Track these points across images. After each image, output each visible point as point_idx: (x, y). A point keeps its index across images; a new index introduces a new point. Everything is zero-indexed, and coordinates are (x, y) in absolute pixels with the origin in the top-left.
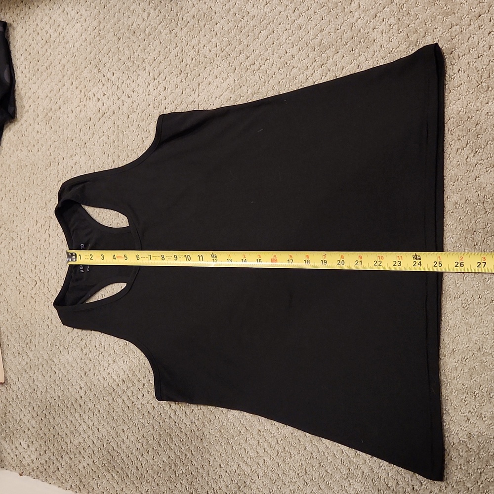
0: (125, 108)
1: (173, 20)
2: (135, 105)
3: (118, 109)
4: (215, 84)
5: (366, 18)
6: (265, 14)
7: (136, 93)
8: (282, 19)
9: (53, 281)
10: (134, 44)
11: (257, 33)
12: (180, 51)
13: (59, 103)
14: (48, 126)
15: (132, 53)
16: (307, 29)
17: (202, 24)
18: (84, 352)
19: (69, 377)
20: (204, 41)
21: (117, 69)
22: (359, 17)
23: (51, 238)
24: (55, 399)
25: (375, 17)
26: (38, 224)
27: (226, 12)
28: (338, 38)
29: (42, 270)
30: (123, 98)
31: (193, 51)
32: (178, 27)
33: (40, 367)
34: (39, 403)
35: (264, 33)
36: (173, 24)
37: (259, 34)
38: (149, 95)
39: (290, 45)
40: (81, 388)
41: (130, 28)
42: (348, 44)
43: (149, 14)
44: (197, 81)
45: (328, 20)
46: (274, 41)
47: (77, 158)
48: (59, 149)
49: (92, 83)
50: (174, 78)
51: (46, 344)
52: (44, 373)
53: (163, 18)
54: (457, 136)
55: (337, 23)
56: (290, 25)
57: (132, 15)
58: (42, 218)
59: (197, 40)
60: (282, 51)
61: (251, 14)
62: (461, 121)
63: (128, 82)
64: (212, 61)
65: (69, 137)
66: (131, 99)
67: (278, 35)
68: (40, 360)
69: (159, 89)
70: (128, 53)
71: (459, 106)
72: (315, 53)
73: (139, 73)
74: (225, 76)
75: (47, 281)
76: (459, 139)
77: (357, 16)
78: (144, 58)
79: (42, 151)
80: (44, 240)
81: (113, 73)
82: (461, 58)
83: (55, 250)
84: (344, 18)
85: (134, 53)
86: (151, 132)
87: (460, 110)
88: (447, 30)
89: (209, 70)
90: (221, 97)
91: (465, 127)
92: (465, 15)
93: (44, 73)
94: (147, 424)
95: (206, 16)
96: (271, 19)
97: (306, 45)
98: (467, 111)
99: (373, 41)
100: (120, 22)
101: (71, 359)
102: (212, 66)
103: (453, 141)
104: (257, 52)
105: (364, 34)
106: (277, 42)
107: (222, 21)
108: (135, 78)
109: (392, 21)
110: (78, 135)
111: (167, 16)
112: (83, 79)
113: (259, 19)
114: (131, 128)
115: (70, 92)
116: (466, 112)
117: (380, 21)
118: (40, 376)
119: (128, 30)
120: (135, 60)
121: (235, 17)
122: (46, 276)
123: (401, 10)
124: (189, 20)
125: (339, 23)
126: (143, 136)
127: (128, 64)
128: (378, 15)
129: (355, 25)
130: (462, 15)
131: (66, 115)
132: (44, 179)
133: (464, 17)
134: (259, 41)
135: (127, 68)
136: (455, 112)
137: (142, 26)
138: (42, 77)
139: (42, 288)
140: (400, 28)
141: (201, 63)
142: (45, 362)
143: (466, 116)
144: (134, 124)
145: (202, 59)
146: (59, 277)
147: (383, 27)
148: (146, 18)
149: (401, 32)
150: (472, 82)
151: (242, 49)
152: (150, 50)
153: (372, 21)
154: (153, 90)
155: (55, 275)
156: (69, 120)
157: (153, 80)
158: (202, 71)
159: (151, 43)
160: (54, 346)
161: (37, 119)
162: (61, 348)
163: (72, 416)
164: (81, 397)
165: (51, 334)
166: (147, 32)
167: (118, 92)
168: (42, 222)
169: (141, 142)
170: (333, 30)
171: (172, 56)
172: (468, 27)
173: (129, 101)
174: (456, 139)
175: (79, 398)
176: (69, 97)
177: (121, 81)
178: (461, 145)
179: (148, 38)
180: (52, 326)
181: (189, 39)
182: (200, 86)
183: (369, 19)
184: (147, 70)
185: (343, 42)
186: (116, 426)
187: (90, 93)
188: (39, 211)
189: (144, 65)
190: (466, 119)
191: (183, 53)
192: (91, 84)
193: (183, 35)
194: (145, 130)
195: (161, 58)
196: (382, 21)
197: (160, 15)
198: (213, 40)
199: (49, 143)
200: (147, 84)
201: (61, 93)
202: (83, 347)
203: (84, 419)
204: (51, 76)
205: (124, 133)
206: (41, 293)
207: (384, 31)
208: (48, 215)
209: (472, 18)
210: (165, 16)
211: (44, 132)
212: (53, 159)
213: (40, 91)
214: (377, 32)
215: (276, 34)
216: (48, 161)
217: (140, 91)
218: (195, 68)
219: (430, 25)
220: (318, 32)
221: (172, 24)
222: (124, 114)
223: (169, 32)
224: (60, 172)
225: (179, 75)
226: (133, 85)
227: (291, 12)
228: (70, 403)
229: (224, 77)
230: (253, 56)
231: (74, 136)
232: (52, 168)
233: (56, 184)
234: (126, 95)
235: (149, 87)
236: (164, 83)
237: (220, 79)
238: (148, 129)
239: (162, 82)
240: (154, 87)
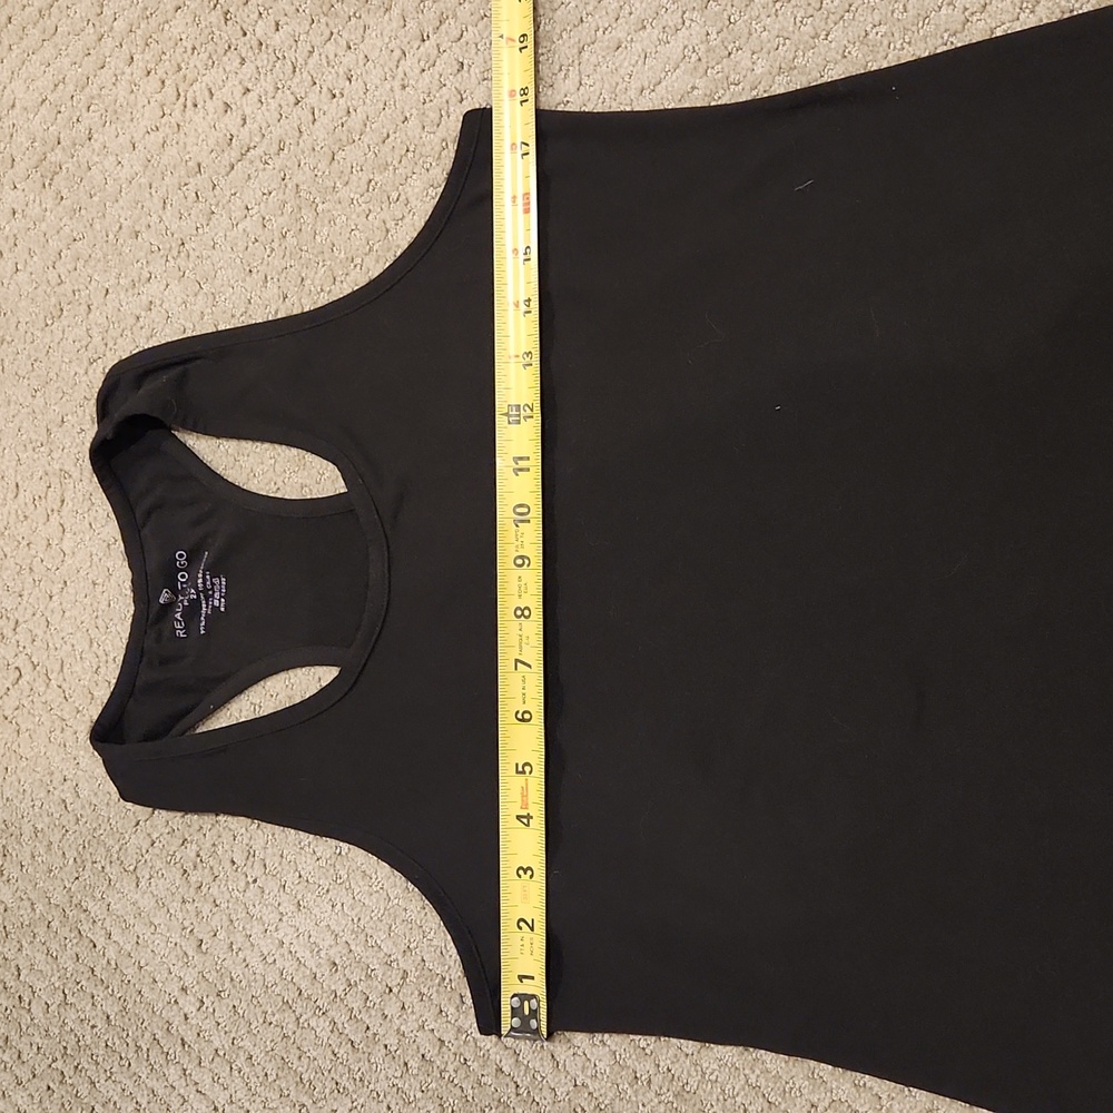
0: (320, 132)
2: (355, 121)
3: (297, 134)
4: (637, 47)
7: (357, 85)
9: (77, 668)
13: (85, 122)
14: (50, 192)
18: (193, 879)
19: (144, 956)
21: (290, 10)
23: (68, 535)
24: (93, 1027)
26: (21, 496)
29: (40, 632)
30: (312, 99)
33: (41, 930)
34: (38, 1040)
38: (404, 87)
40: (184, 989)
47: (154, 288)
48: (93, 263)
49: (204, 56)
51: (58, 862)
52: (54, 946)
58: (36, 478)
63: (330, 48)
65: (125, 223)
66: (342, 101)
68: (39, 907)
69: (439, 67)
73: (370, 20)
74: (672, 19)
75: (58, 667)
79: (29, 269)
80: (45, 543)
81: (277, 24)
83: (82, 573)
90: (659, 88)
93: (30, 30)
94: (419, 1095)
101: (147, 903)
108: (355, 37)
110: (155, 218)
112: (172, 43)
114: (344, 193)
115: (123, 85)
118: (40, 957)
122: (52, 652)
126: (383, 215)
131: (112, 159)
132: (41, 356)
138: (25, 42)
139: (42, 689)
142: (57, 913)
144: (354, 177)
146: (100, 653)
154: (417, 71)
155: (87, 647)
156: (125, 173)
157: (418, 42)
158: (590, 8)
160: (89, 865)
161: (10, 172)
162: (113, 871)
163: (153, 1075)
164: (186, 1019)
165: (76, 827)
167: (296, 80)
168: (32, 488)
169: (379, 234)
173: (335, 109)
175: (177, 1021)
176: (121, 100)
177: (304, 48)
180: (78, 805)
182: (585, 55)
186: (309, 1103)
187: (196, 86)
188: (23, 456)
192: (197, 61)
194: (394, 195)
199: (54, 244)
200: (397, 53)
201: (93, 89)
202: (189, 866)
203: (196, 1084)
204: (57, 39)
205: (320, 207)
206: (38, 705)
208: (57, 467)
211: (34, 211)
212: (70, 294)
213: (17, 85)
216: (53, 300)
217: (374, 77)
222: (318, 148)
224: (94, 333)
226: (349, 59)
228: (147, 1035)
229: (670, 24)
231: (144, 221)
232: (65, 323)
233: (82, 372)
234: (325, 89)
235: (402, 62)
236: (456, 48)
237: (656, 31)
238: (402, 193)
239: (450, 48)
240: (422, 63)
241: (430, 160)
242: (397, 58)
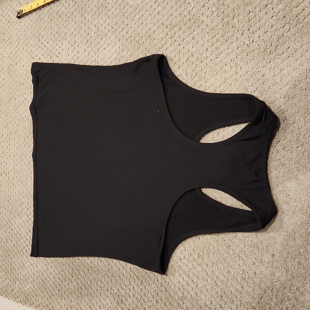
1: (83, 8)
4: (108, 49)
5: (198, 7)
6: (138, 5)
7: (61, 55)
8: (148, 8)
9: (11, 173)
10: (60, 24)
11: (133, 17)
12: (87, 28)
13: (16, 61)
14: (9, 75)
15: (59, 29)
16: (163, 14)
17: (100, 11)
18: (29, 217)
19: (20, 233)
20: (101, 22)
21: (50, 39)
22: (194, 6)
23: (10, 145)
24: (12, 247)
25: (203, 6)
26: (3, 137)
27: (115, 3)
28: (181, 20)
29: (5, 165)
31: (95, 28)
32: (86, 13)
33: (4, 226)
34: (2, 249)
35: (137, 17)
36: (83, 11)
37: (134, 17)
38: (69, 56)
39: (153, 24)
40: (27, 240)
41: (58, 13)
42: (187, 24)
43: (69, 4)
44: (97, 47)
45: (175, 8)
46: (143, 22)
47: (26, 95)
48: (16, 90)
49: (36, 48)
50: (84, 45)
51: (7, 212)
52: (6, 230)
53: (77, 6)
54: (251, 83)
55: (181, 10)
56: (152, 12)
57: (59, 5)
58: (6, 133)
59: (97, 21)
60: (148, 28)
61: (130, 4)
62: (254, 73)
63: (57, 47)
64: (106, 34)
65: (22, 82)
67: (146, 18)
68: (4, 222)
69: (74, 52)
70: (56, 29)
71: (253, 64)
72: (167, 29)
73: (63, 42)
74: (113, 44)
75: (8, 172)
76: (253, 85)
77: (193, 6)
78: (66, 32)
79: (6, 91)
80: (6, 147)
81: (48, 42)
82: (254, 33)
83: (13, 153)
84: (185, 7)
85: (60, 29)
87: (253, 66)
88: (246, 15)
89: (104, 40)
90: (111, 58)
91: (256, 78)
92: (258, 6)
93: (7, 42)
94: (65, 263)
95: (103, 6)
96: (141, 8)
97: (162, 25)
98: (258, 68)
99: (202, 22)
100: (52, 10)
101: (21, 222)
102: (106, 37)
103: (249, 87)
104: (133, 29)
105: (197, 17)
106: (144, 23)
107: (112, 9)
108: (60, 45)
109: (214, 9)
110: (27, 81)
111: (80, 5)
112: (30, 45)
113: (135, 8)
115: (22, 54)
117: (206, 9)
118: (3, 232)
119: (57, 14)
120: (61, 33)
121: (120, 6)
122: (7, 170)
123: (219, 2)
124: (92, 8)
125: (182, 10)
127: (57, 36)
128: (205, 5)
129: (192, 11)
130: (256, 5)
131: (20, 69)
132: (7, 108)
133: (257, 6)
134: (134, 22)
135: (56, 39)
136: (250, 68)
137: (65, 12)
138: (6, 44)
139: (5, 177)
140: (218, 13)
141: (99, 36)
142: (6, 223)
145: (100, 33)
146: (15, 170)
147: (209, 13)
148: (67, 7)
149: (219, 16)
150: (261, 49)
151: (124, 27)
152: (70, 27)
153: (202, 9)
154: (71, 52)
155: (13, 169)
156: (22, 72)
157: (71, 47)
158: (100, 41)
159: (70, 23)
160: (12, 213)
161: (3, 71)
162: (16, 215)
163: (21, 257)
164: (27, 246)
165: (10, 206)
166: (68, 16)
167: (51, 53)
168: (5, 136)
170: (178, 15)
171: (82, 31)
172: (259, 13)
173: (57, 59)
174: (251, 85)
175: (25, 246)
176: (22, 57)
177: (52, 47)
178: (254, 89)
179: (68, 19)
180: (10, 201)
181: (93, 20)
182: (99, 50)
183: (200, 8)
184: (68, 40)
185: (184, 23)
186: (47, 264)
187: (34, 54)
188: (4, 129)
189: (66, 37)
190: (257, 72)
191: (89, 29)
192: (35, 49)
193: (89, 18)
195: (76, 33)
196: (208, 9)
197: (76, 5)
198: (107, 21)
199: (10, 86)
200: (68, 49)
201: (17, 54)
202: (28, 215)
203: (28, 259)
204: (11, 44)
206: (5, 180)
207: (209, 16)
208: (9, 131)
209: (262, 7)
210: (79, 6)
211: (7, 79)
212: (12, 96)
213: (5, 53)
214: (205, 16)
215: (144, 17)
216: (9, 97)
217: (64, 54)
218: (96, 39)
219: (236, 12)
220: (170, 16)
221: (82, 11)
223: (81, 16)
224: (16, 104)
225: (86, 43)
226: (60, 49)
227: (153, 3)
228: (21, 249)
229: (113, 45)
230: (130, 31)
231: (25, 82)
232: (11, 102)
233: (14, 112)
234: (56, 56)
236: (78, 48)
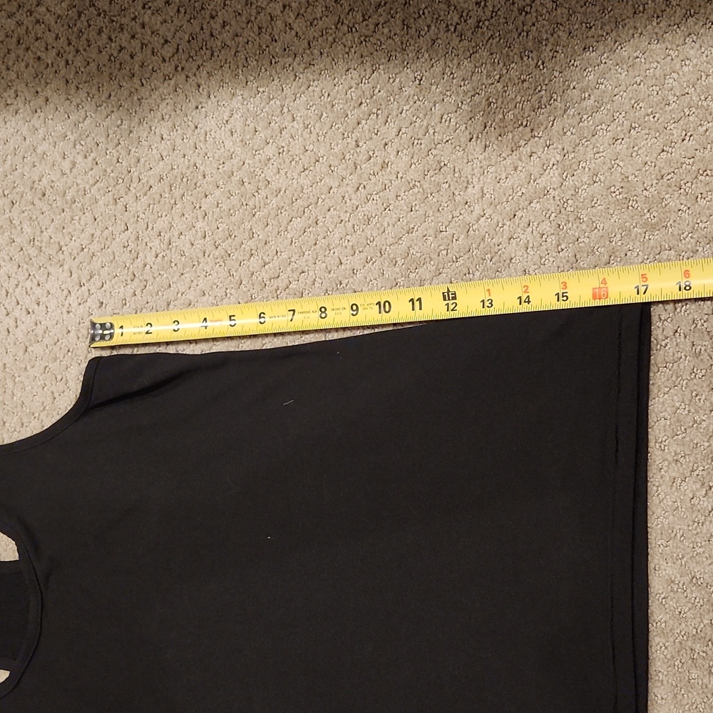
0: (19, 333)
1: (121, 181)
2: (40, 330)
3: (6, 333)
5: (496, 217)
6: (300, 189)
7: (42, 307)
8: (334, 201)
10: (41, 216)
11: (285, 222)
12: (133, 239)
15: (38, 233)
16: (382, 225)
17: (177, 193)
20: (179, 225)
21: (7, 258)
22: (482, 214)
25: (512, 216)
27: (226, 177)
28: (442, 248)
30: (17, 313)
31: (157, 241)
32: (130, 194)
35: (298, 223)
36: (121, 188)
37: (288, 224)
38: (68, 312)
39: (349, 251)
41: (36, 186)
42: (461, 261)
43: (74, 164)
44: (165, 297)
45: (421, 212)
46: (317, 240)
50: (120, 287)
53: (102, 173)
54: (673, 454)
55: (440, 219)
56: (348, 214)
57: (40, 163)
59: (166, 222)
60: (332, 261)
61: (274, 186)
62: (681, 426)
63: (28, 284)
64: (196, 263)
66: (33, 317)
67: (326, 229)
69: (88, 304)
70: (29, 230)
71: (675, 398)
72: (397, 269)
73: (51, 270)
76: (677, 461)
77: (477, 210)
78: (62, 243)
82: (678, 310)
84: (454, 212)
85: (42, 232)
86: (71, 384)
87: (678, 405)
88: (652, 256)
89: (189, 280)
91: (688, 439)
92: (687, 233)
95: (185, 180)
96: (313, 200)
97: (379, 255)
98: (693, 410)
99: (508, 261)
100: (16, 173)
102: (196, 272)
103: (666, 463)
104: (285, 256)
105: (492, 245)
106: (321, 243)
107: (217, 192)
108: (42, 280)
109: (546, 227)
111: (109, 170)
113: (290, 196)
114: (31, 372)
116: (689, 411)
117: (521, 226)
119: (32, 188)
120: (44, 245)
121: (243, 188)
123: (563, 210)
124: (151, 183)
125: (444, 221)
126: (53, 389)
127: (30, 252)
128: (519, 214)
129: (475, 227)
130: (680, 232)
133: (685, 235)
134: (289, 236)
135: (27, 259)
136: (668, 409)
137: (59, 185)
140: (561, 242)
141: (173, 265)
143: (689, 419)
144: (37, 363)
145: (175, 257)
147: (526, 236)
148: (68, 171)
149: (563, 250)
150: (702, 357)
151: (254, 248)
152: (75, 230)
153: (508, 223)
154: (76, 304)
157: (78, 287)
158: (175, 279)
159: (77, 218)
166: (69, 197)
167: (8, 301)
169: (49, 400)
170: (431, 232)
171: (115, 246)
172: (691, 254)
173: (29, 320)
174: (670, 459)
177: (13, 282)
178: (681, 471)
179: (70, 207)
181: (152, 217)
183: (500, 220)
184: (66, 267)
185: (450, 255)
189: (61, 257)
190: (691, 424)
191: (139, 242)
193: (139, 209)
194: (59, 377)
195: (95, 247)
196: (526, 225)
197: (95, 168)
198: (199, 225)
200: (66, 292)
205: (17, 380)
207: (531, 245)
209: (700, 240)
210: (106, 171)
214: (517, 244)
215: (321, 227)
217: (52, 305)
218: (161, 273)
219: (619, 243)
220: (404, 232)
221: (118, 187)
222: (18, 343)
223: (112, 201)
225: (129, 282)
226: (38, 291)
227: (351, 190)
229: (219, 295)
230: (276, 263)
234: (24, 309)
235: (69, 297)
236: (99, 293)
237: (211, 298)
238: (64, 377)
239: (96, 292)
240: (79, 300)
241: (81, 358)
242: (65, 295)
